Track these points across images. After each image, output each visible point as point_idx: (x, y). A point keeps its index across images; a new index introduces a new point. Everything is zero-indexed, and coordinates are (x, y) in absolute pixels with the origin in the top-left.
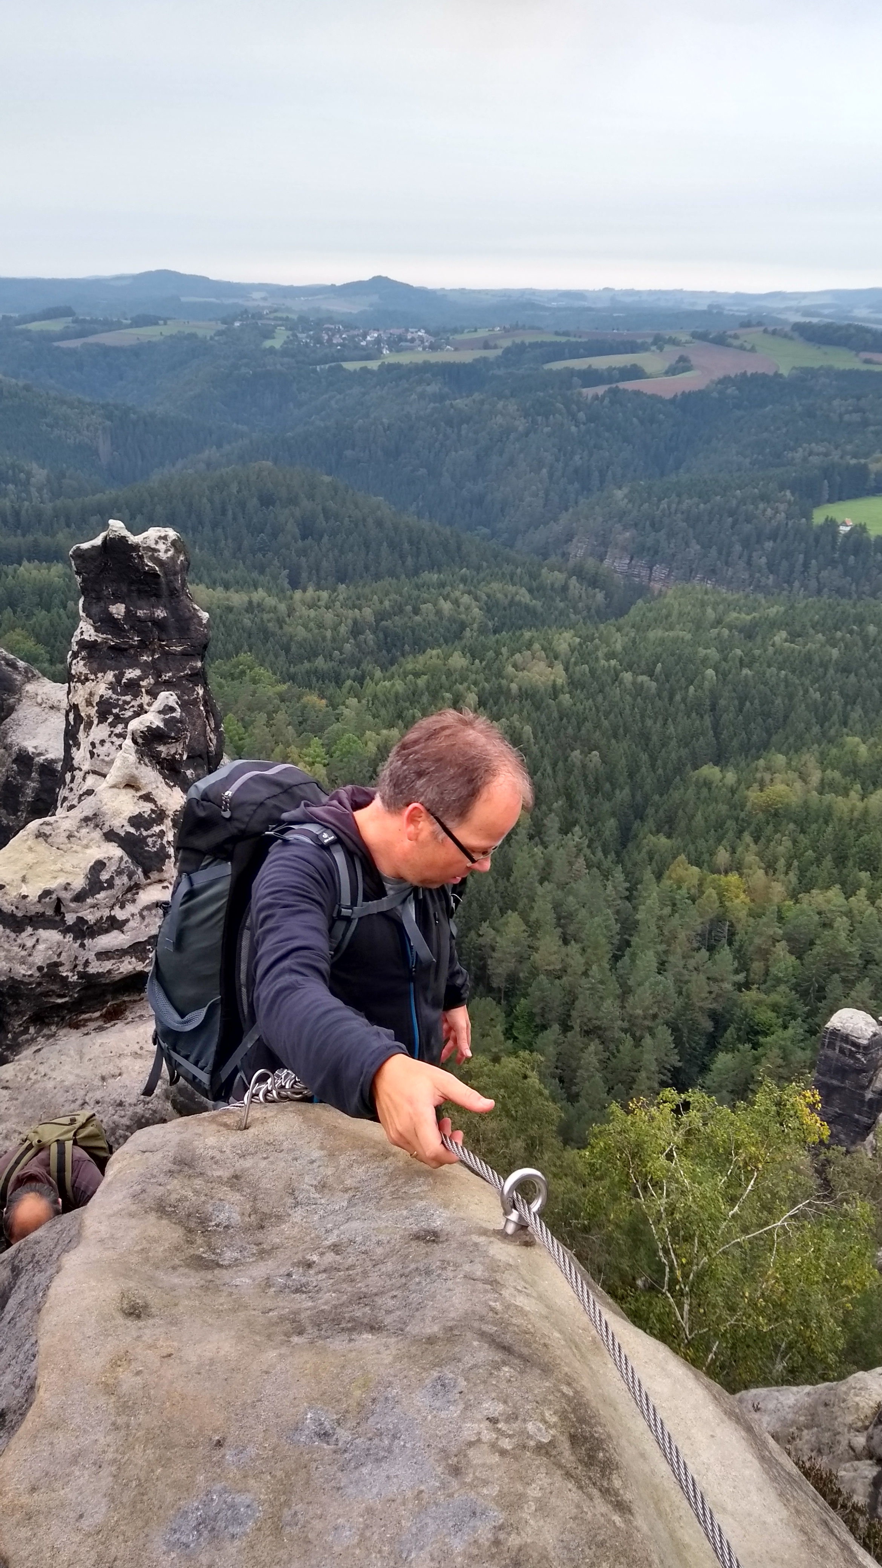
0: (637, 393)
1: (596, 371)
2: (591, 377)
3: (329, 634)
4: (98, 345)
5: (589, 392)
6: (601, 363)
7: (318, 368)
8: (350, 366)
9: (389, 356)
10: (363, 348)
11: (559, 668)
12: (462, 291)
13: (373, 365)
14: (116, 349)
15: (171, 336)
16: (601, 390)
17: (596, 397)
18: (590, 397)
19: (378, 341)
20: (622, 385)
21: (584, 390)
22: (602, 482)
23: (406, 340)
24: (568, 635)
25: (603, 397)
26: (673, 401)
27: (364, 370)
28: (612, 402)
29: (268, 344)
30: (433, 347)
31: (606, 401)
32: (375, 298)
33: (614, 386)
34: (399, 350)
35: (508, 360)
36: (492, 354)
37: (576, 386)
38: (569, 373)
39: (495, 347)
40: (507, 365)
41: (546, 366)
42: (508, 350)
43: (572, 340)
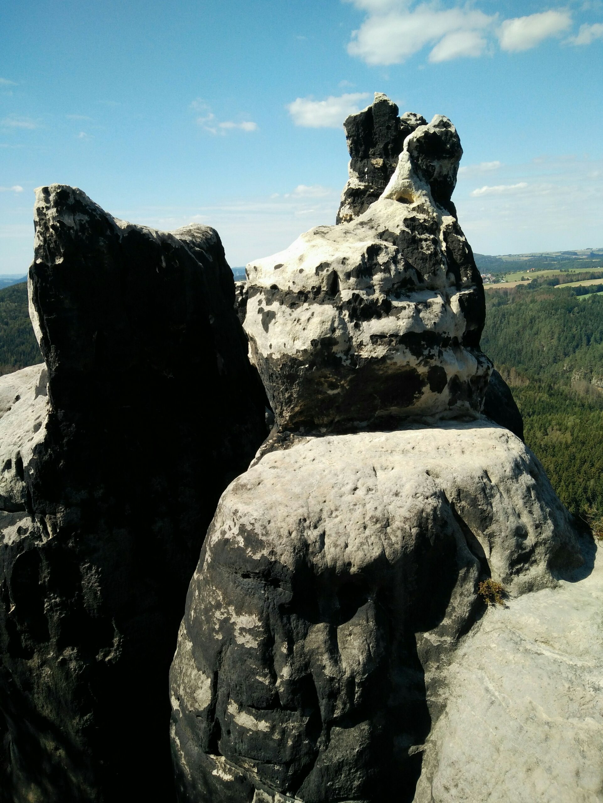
1: (584, 287)
2: (582, 291)
5: (581, 298)
6: (587, 284)
11: (568, 434)
12: (510, 256)
16: (587, 296)
17: (584, 300)
18: (581, 300)
20: (599, 294)
21: (578, 297)
22: (589, 341)
24: (572, 418)
25: (588, 299)
28: (593, 302)
30: (495, 282)
31: (590, 301)
33: (595, 294)
35: (534, 285)
36: (526, 283)
37: (573, 295)
38: (569, 289)
39: (528, 279)
40: (534, 288)
41: (555, 287)
42: (535, 280)
43: (570, 273)
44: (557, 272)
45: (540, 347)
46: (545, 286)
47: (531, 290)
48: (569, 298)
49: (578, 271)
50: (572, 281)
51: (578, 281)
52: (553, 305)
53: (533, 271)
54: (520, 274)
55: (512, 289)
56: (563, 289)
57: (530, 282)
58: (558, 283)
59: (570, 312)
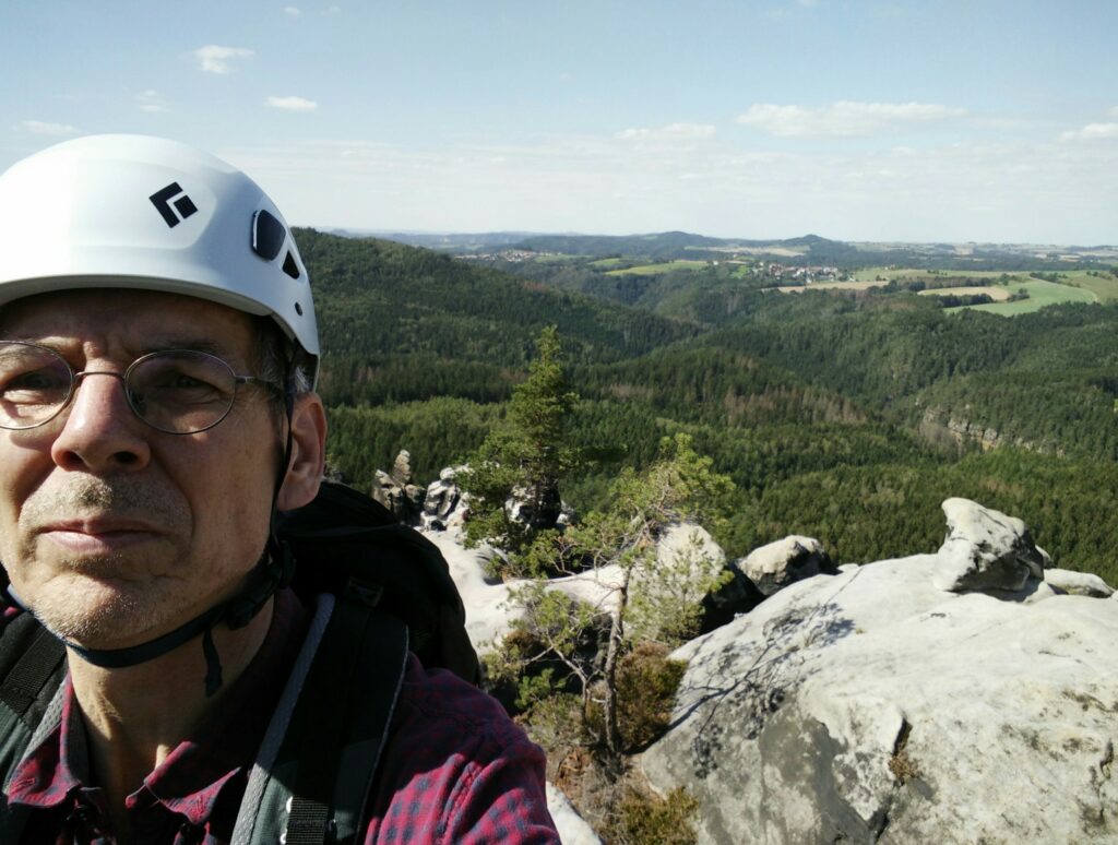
0: (985, 313)
1: (955, 298)
2: (952, 302)
3: (747, 455)
4: (632, 275)
5: (949, 311)
6: (959, 292)
7: (763, 290)
8: (785, 290)
9: (811, 285)
10: (795, 279)
11: (901, 494)
12: (867, 244)
13: (800, 290)
14: (642, 277)
15: (676, 270)
16: (956, 310)
17: (953, 315)
18: (948, 314)
19: (805, 275)
20: (973, 307)
21: (945, 310)
22: (952, 369)
23: (823, 274)
24: (910, 472)
25: (958, 314)
26: (1010, 319)
27: (793, 292)
28: (964, 318)
29: (734, 275)
30: (841, 279)
31: (960, 318)
32: (807, 248)
33: (967, 307)
34: (818, 280)
35: (892, 288)
36: (881, 284)
37: (939, 306)
38: (935, 298)
39: (884, 280)
40: (891, 292)
41: (920, 293)
42: (893, 282)
43: (940, 276)
44: (923, 273)
45: (888, 373)
46: (905, 291)
47: (887, 295)
48: (933, 311)
49: (950, 274)
50: (941, 287)
51: (949, 287)
52: (911, 318)
53: (893, 269)
54: (876, 271)
55: (861, 292)
56: (927, 298)
57: (887, 283)
58: (922, 287)
59: (932, 329)
